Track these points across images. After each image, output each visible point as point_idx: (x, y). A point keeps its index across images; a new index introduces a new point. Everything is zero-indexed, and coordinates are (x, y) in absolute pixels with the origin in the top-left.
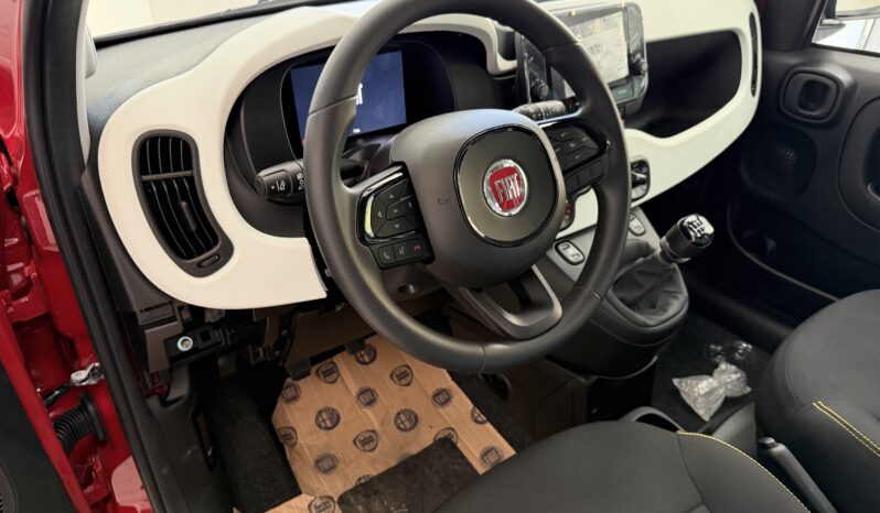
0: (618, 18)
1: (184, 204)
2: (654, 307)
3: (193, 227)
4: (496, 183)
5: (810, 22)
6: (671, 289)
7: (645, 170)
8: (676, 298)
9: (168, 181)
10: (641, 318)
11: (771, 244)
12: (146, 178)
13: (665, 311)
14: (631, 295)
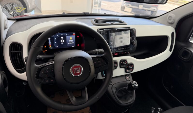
0: (129, 32)
1: (18, 58)
2: (126, 99)
3: (19, 63)
4: (74, 69)
5: (189, 36)
6: (131, 96)
7: (132, 66)
8: (132, 98)
9: (16, 53)
10: (120, 101)
11: (172, 87)
12: (11, 51)
13: (128, 101)
14: (119, 95)
